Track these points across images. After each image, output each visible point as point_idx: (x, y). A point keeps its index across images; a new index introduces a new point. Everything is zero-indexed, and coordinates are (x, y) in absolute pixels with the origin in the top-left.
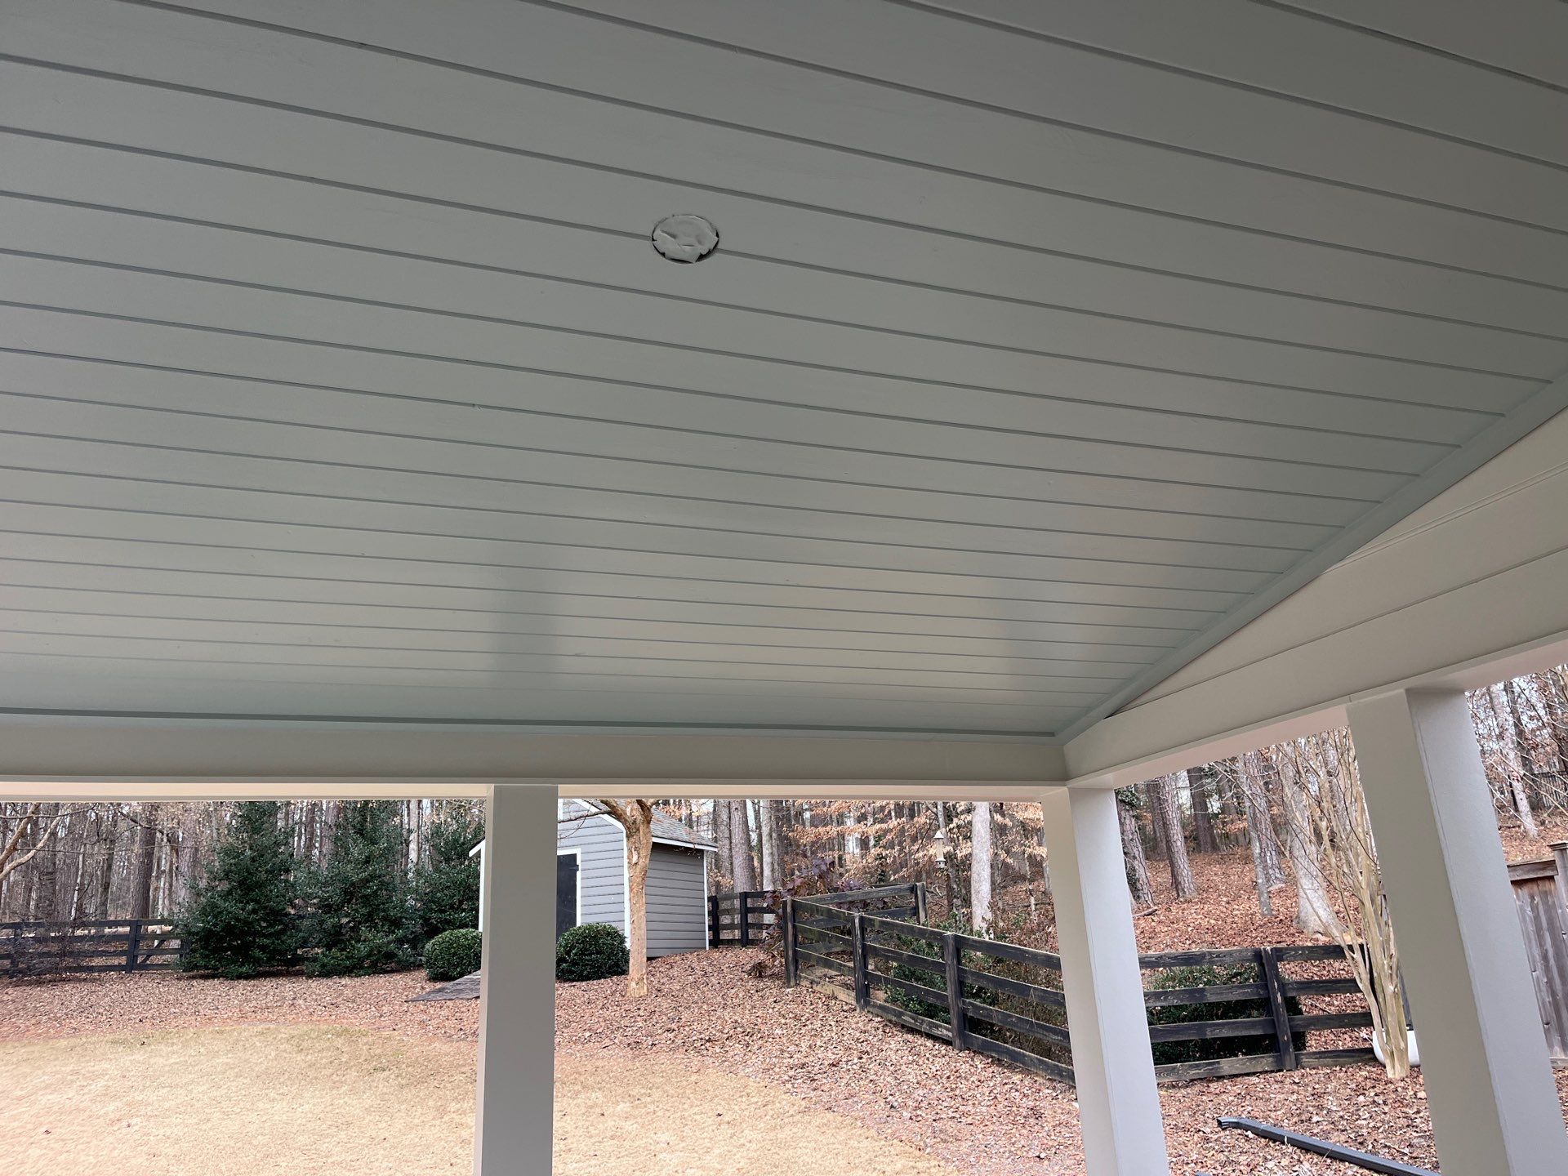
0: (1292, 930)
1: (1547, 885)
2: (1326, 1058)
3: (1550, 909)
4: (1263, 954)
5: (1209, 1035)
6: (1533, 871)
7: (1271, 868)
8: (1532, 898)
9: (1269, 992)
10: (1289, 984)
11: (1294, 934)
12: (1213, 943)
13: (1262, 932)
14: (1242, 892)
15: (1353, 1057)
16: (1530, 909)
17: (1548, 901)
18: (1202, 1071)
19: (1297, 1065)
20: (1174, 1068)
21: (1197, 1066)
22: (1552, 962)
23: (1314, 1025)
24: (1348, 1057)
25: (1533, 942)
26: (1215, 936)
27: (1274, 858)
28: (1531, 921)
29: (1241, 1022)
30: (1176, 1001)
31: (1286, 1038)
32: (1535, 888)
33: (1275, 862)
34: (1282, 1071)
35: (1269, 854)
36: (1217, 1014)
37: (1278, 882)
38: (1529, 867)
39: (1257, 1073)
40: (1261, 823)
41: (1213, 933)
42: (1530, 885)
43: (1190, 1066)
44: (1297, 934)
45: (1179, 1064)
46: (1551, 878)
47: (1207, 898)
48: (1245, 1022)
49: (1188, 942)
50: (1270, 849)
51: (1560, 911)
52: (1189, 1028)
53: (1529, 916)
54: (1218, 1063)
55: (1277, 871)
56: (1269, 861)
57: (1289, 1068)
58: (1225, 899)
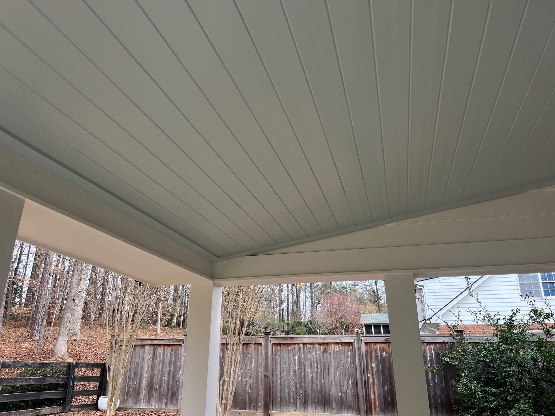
0: (50, 356)
1: (178, 347)
2: (80, 407)
3: (176, 355)
4: (72, 365)
5: (42, 397)
6: (175, 342)
7: (37, 331)
8: (172, 351)
9: (68, 380)
10: (76, 377)
11: (50, 358)
12: (16, 358)
13: (37, 356)
14: (21, 339)
15: (88, 407)
16: (170, 354)
17: (177, 352)
18: (34, 413)
19: (70, 410)
20: (23, 412)
21: (33, 411)
22: (171, 374)
23: (80, 394)
24: (87, 407)
25: (167, 366)
26: (17, 355)
27: (39, 327)
28: (169, 359)
29: (55, 392)
30: (33, 383)
31: (69, 399)
32: (174, 347)
33: (39, 328)
34: (64, 413)
35: (38, 325)
36: (45, 389)
37: (37, 336)
38: (174, 340)
39: (54, 413)
40: (39, 312)
41: (17, 354)
42: (172, 346)
43: (30, 411)
44: (51, 358)
45: (26, 410)
46: (181, 345)
47: (5, 339)
48: (56, 392)
49: (5, 357)
50: (39, 323)
51: (180, 356)
52: (34, 394)
53: (169, 357)
54: (41, 409)
55: (38, 332)
56: (37, 328)
57: (66, 411)
58: (14, 341)
